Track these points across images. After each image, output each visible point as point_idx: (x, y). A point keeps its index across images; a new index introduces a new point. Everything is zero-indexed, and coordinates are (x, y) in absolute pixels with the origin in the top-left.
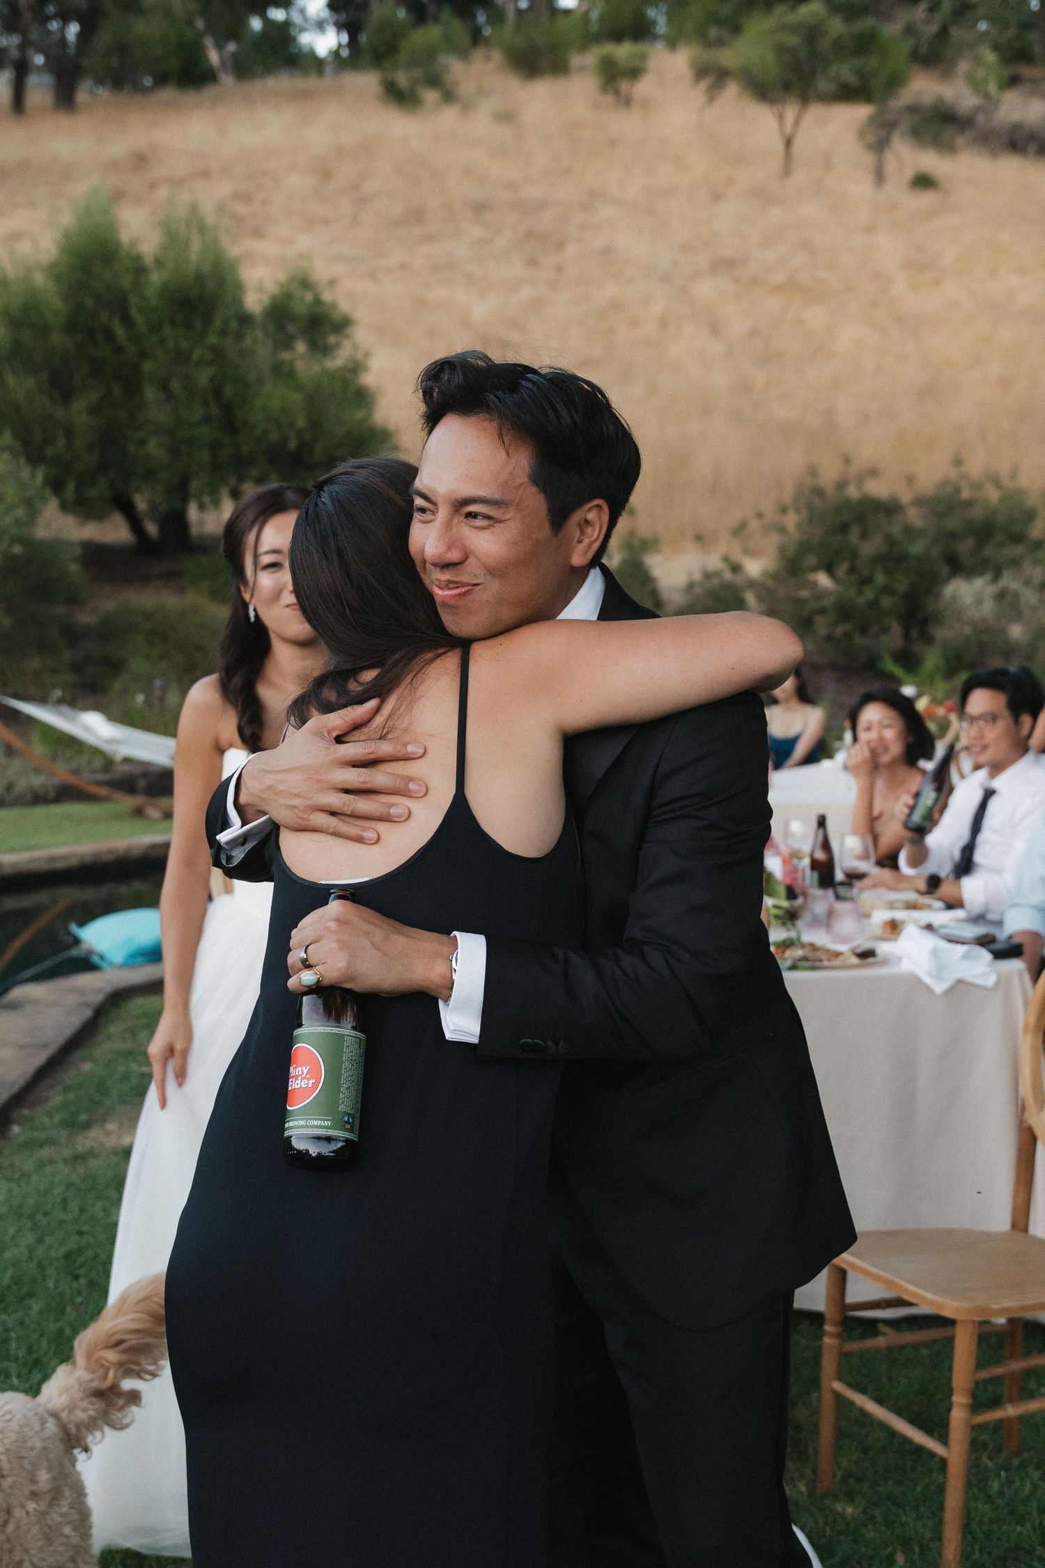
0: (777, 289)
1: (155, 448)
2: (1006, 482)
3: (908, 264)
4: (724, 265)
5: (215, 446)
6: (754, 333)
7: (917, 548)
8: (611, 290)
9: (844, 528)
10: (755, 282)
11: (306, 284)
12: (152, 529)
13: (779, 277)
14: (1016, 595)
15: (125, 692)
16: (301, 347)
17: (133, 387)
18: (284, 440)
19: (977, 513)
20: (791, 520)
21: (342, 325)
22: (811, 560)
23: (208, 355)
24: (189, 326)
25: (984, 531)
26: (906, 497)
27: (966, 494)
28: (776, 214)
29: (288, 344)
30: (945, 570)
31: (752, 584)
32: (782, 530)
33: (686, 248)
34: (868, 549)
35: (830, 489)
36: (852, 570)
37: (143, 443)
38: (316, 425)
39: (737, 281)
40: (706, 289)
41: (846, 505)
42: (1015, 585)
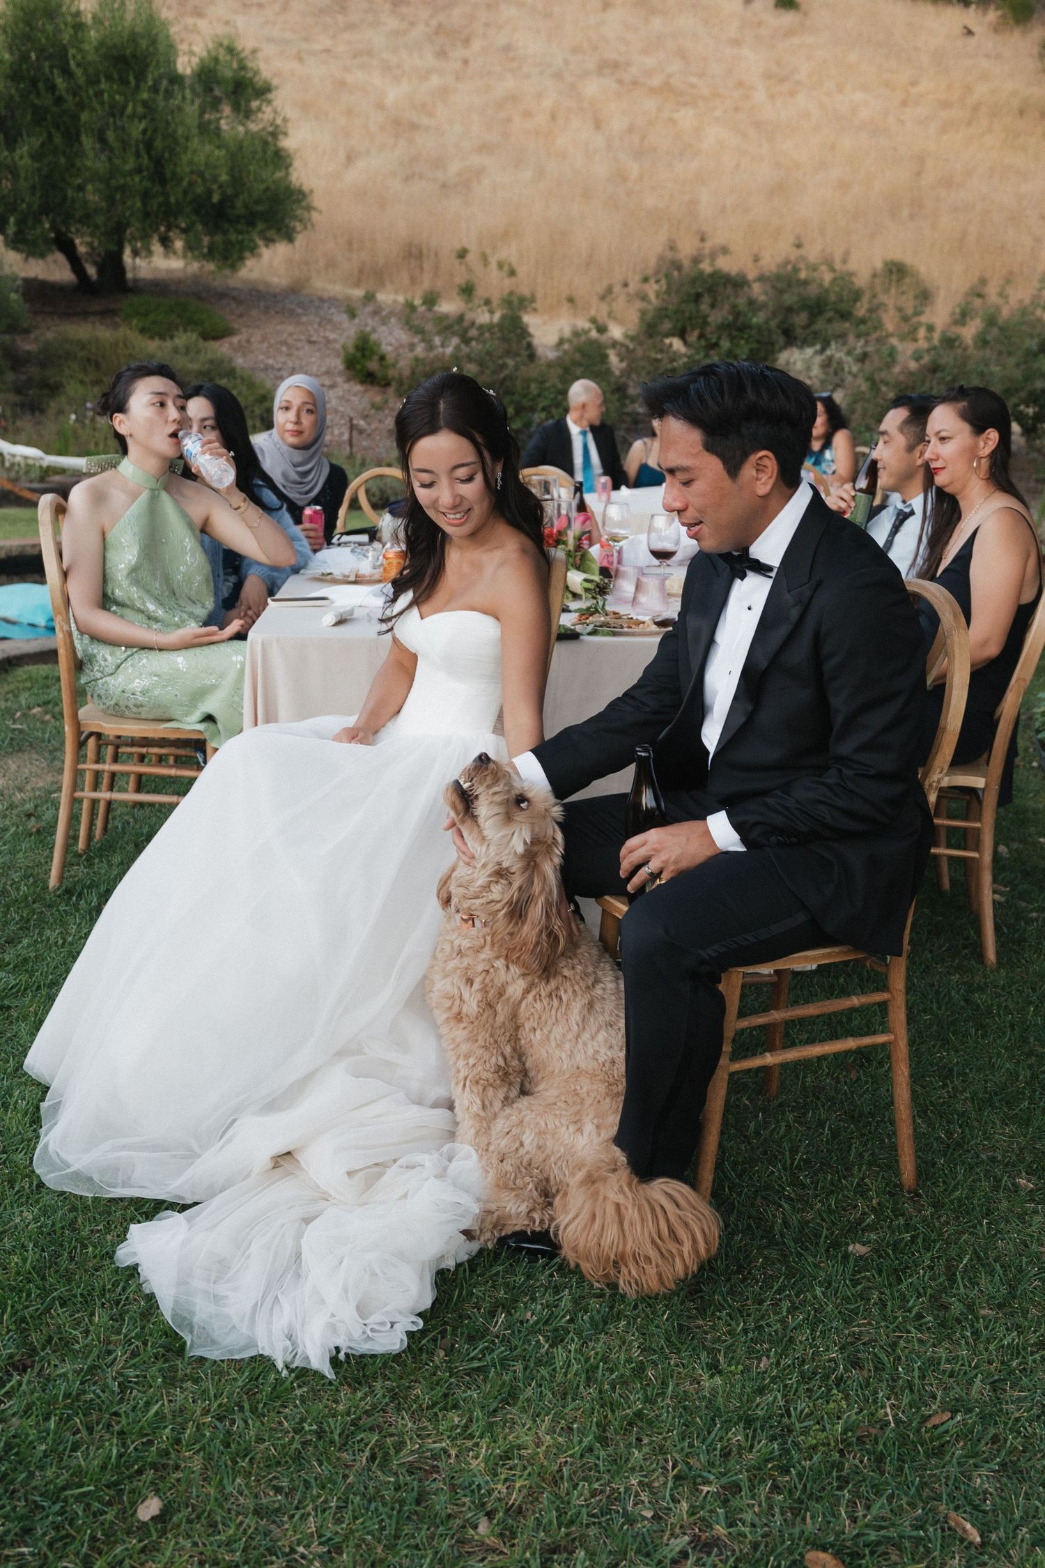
0: (654, 91)
1: (92, 195)
2: (838, 266)
3: (768, 76)
4: (609, 67)
5: (146, 196)
6: (631, 130)
7: (758, 319)
8: (509, 84)
9: (697, 297)
10: (635, 83)
11: (231, 50)
12: (92, 271)
13: (656, 81)
14: (840, 363)
15: (61, 412)
16: (227, 110)
17: (72, 136)
18: (209, 193)
19: (812, 291)
20: (652, 289)
21: (263, 91)
22: (667, 325)
23: (140, 110)
24: (124, 81)
25: (816, 307)
26: (751, 275)
27: (803, 275)
28: (657, 23)
29: (215, 104)
30: (781, 340)
31: (615, 344)
32: (644, 298)
33: (577, 50)
34: (717, 317)
35: (686, 263)
36: (701, 336)
37: (81, 188)
38: (237, 180)
39: (620, 82)
40: (591, 88)
41: (699, 278)
42: (840, 355)
